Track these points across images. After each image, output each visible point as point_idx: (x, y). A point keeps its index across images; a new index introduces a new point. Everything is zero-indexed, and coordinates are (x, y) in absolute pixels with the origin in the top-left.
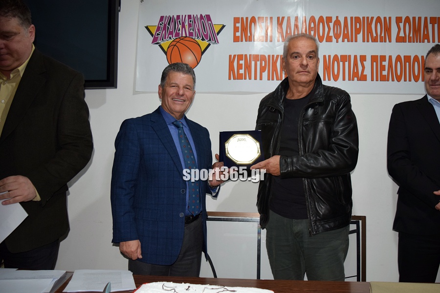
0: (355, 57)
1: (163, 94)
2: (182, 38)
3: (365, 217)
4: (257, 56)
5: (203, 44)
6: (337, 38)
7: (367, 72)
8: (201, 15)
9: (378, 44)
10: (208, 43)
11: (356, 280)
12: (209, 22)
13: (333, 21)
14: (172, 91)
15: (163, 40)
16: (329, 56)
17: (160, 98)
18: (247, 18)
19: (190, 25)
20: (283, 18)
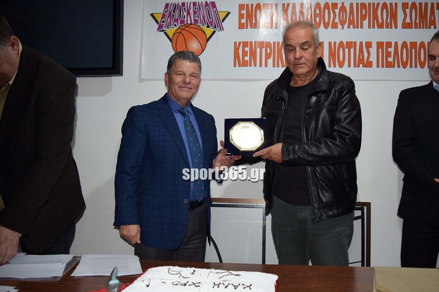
0: (361, 43)
1: (169, 81)
2: (187, 25)
3: (369, 204)
4: (262, 43)
5: (208, 32)
6: (343, 24)
7: (373, 58)
8: (206, 2)
9: (385, 30)
10: (213, 30)
11: (360, 265)
12: (215, 9)
13: (339, 8)
14: (179, 79)
15: (168, 27)
16: (335, 43)
17: (166, 85)
18: (252, 5)
19: (195, 12)
20: (288, 4)
